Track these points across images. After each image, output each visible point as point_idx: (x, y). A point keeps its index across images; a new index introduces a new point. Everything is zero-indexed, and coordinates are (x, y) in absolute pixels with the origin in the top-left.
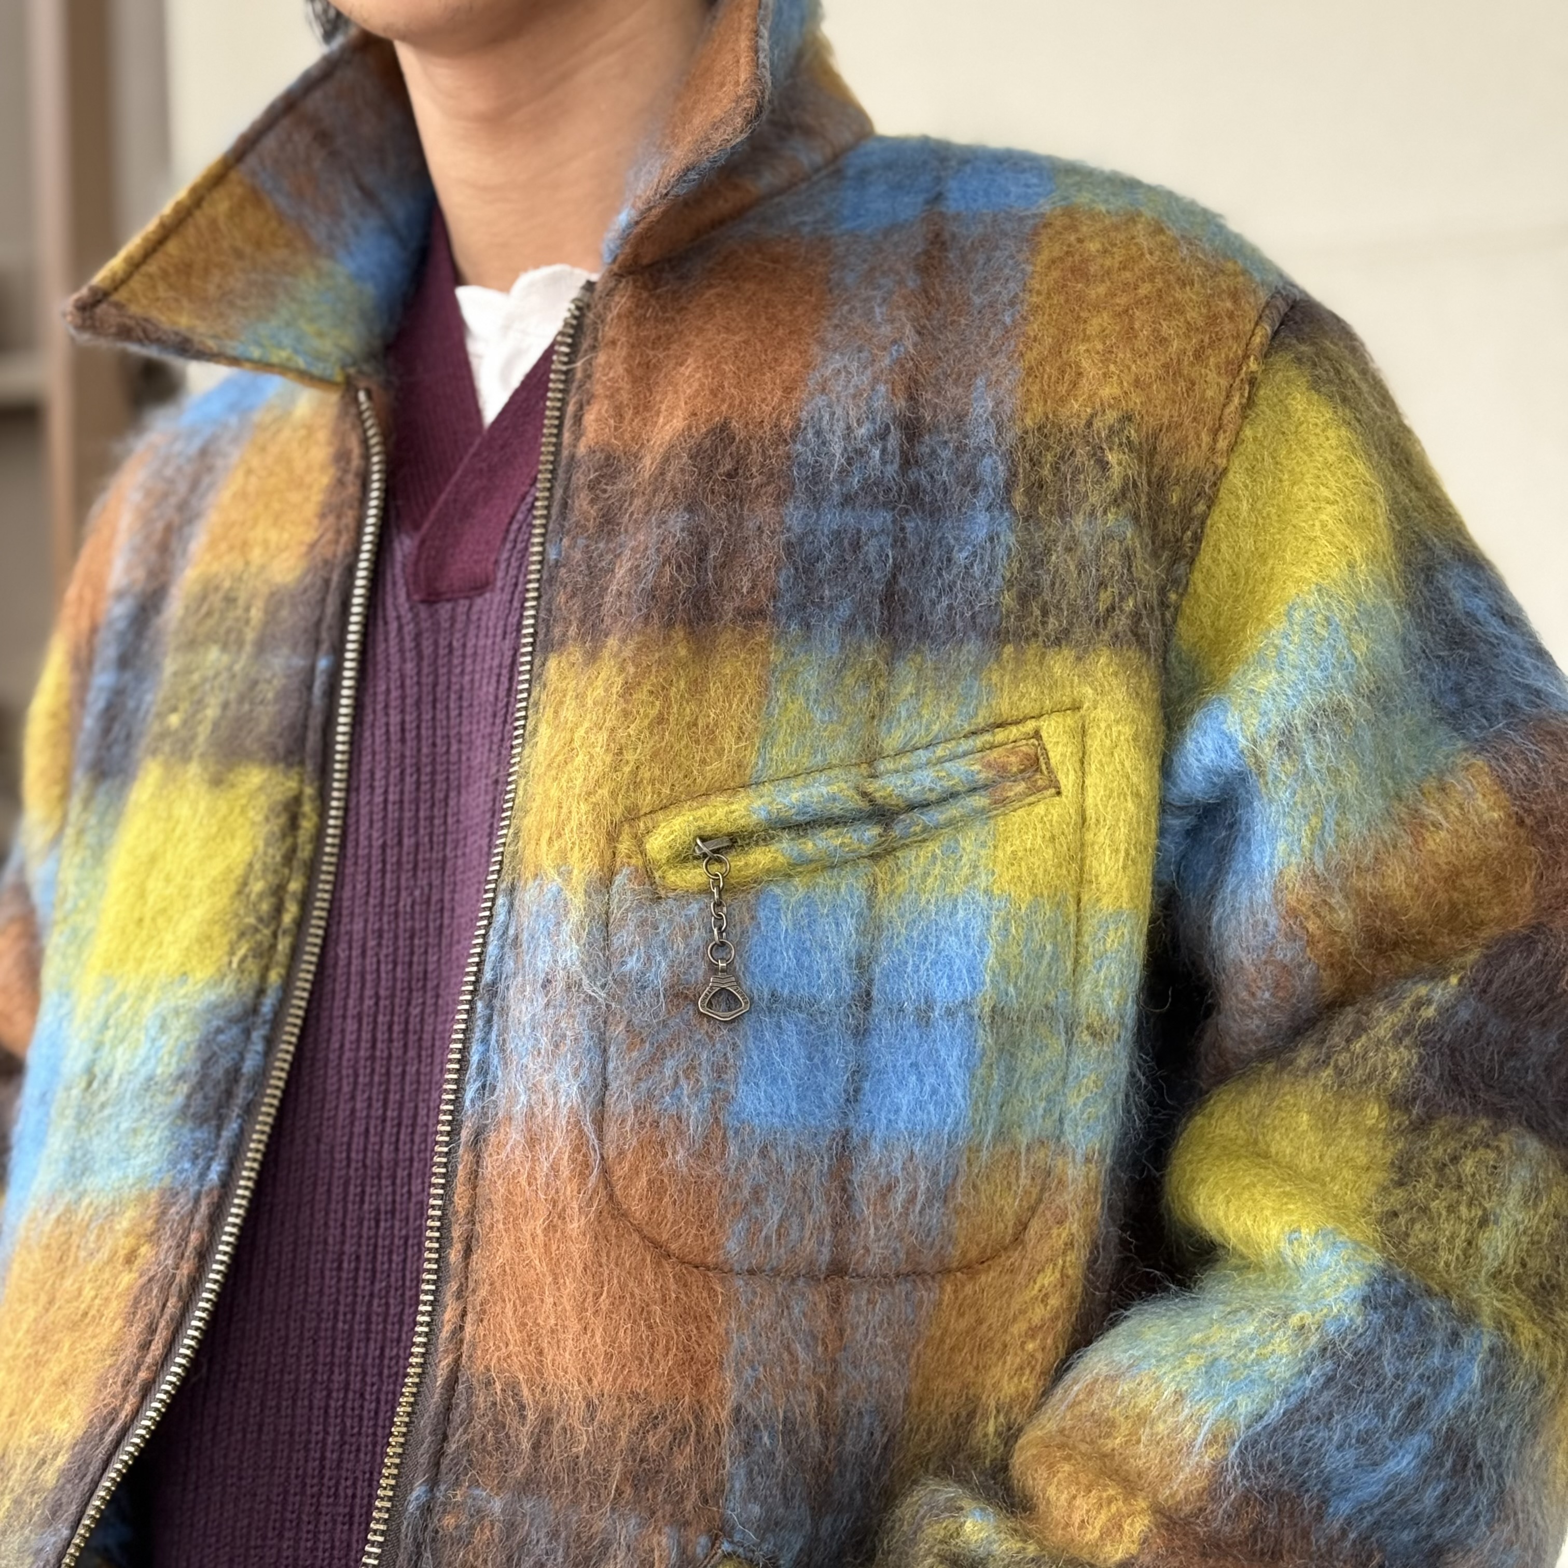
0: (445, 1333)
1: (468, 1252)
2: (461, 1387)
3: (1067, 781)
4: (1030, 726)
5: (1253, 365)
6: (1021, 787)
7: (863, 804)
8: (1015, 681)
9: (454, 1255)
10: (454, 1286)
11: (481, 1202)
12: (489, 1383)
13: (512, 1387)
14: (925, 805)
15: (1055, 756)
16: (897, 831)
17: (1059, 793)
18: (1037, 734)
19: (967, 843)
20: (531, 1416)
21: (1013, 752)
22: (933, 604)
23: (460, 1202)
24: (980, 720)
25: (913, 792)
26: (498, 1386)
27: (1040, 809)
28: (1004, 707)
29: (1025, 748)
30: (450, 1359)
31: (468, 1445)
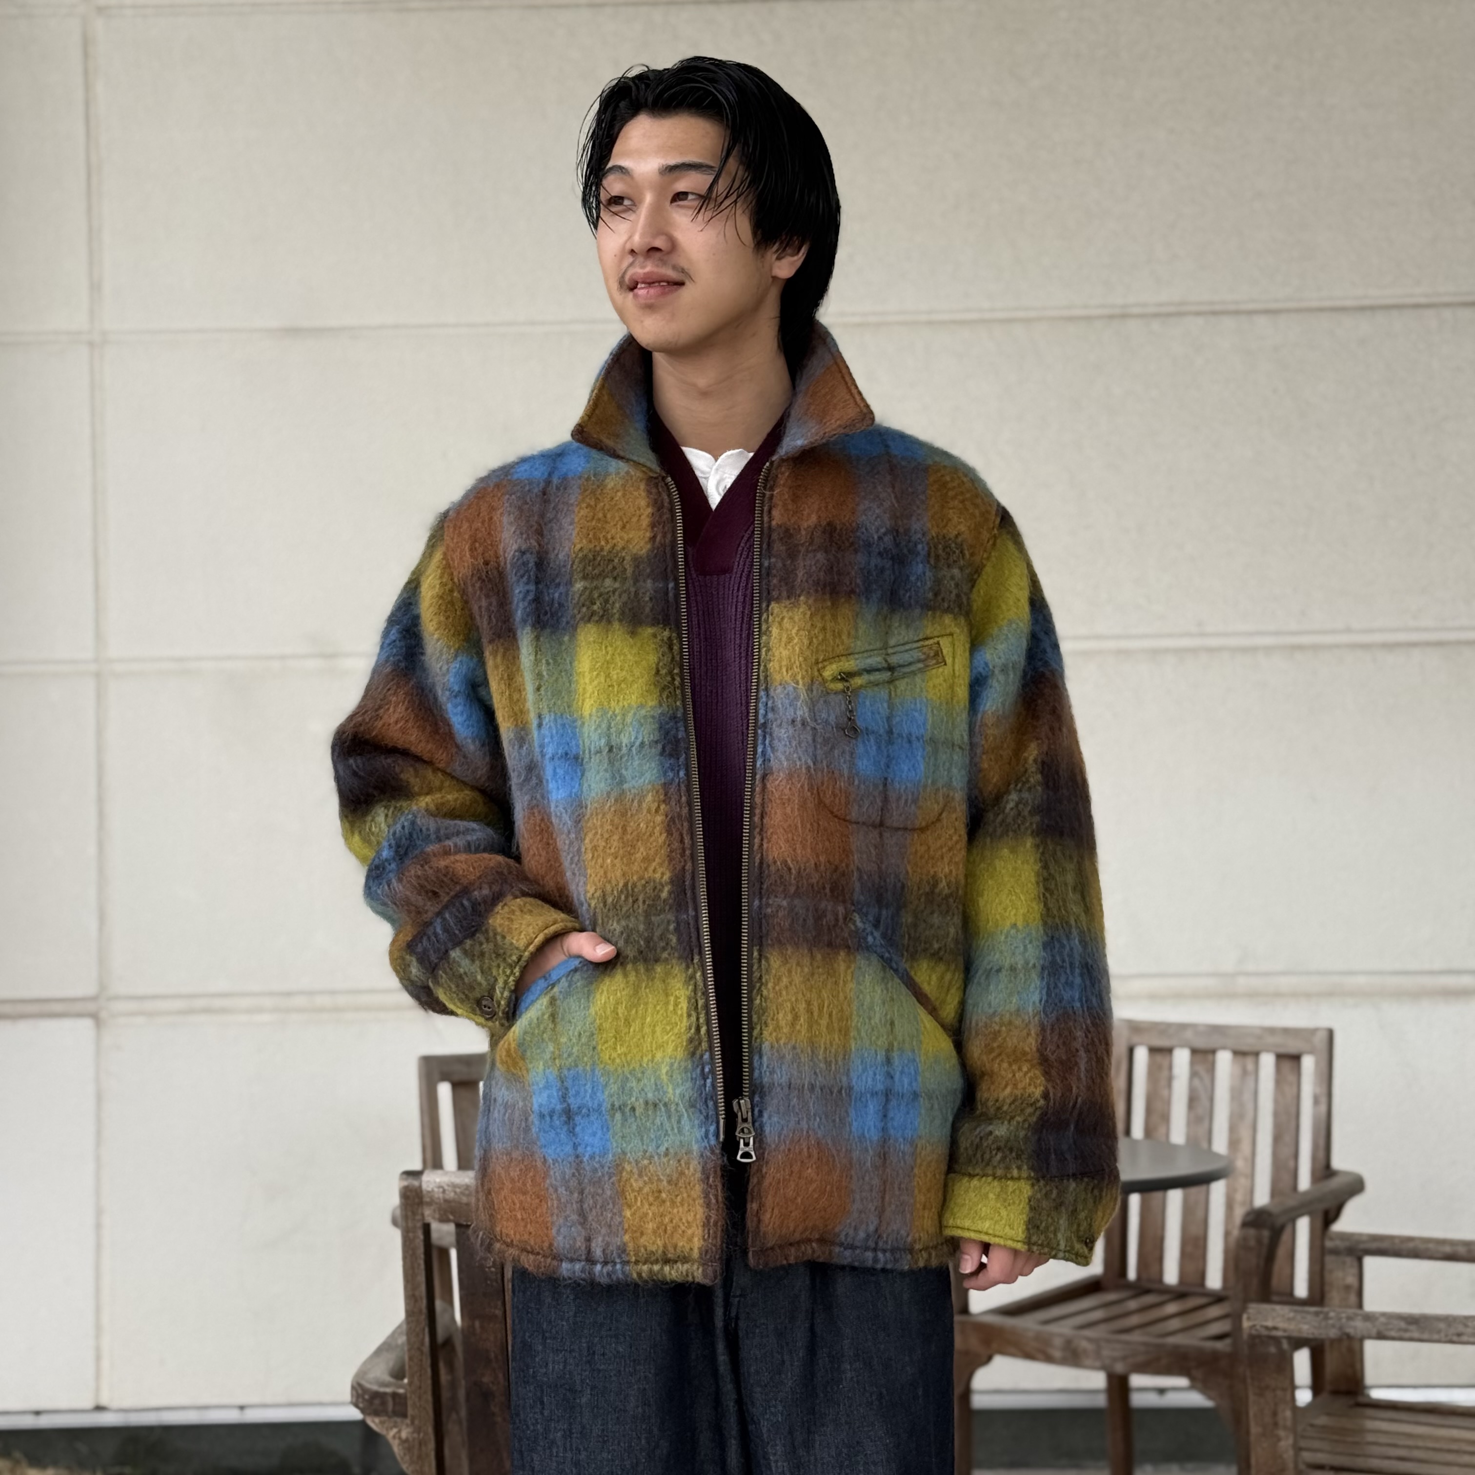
0: (756, 847)
1: (762, 817)
2: (765, 866)
3: (949, 661)
4: (936, 640)
5: (996, 531)
6: (934, 662)
7: (885, 665)
8: (933, 624)
9: (756, 819)
10: (758, 830)
11: (766, 800)
12: (775, 862)
13: (785, 862)
14: (903, 666)
15: (945, 652)
16: (896, 674)
17: (945, 664)
18: (938, 643)
19: (918, 679)
20: (793, 871)
21: (931, 648)
22: (904, 595)
23: (758, 800)
24: (921, 637)
25: (901, 662)
26: (779, 863)
27: (941, 670)
28: (928, 632)
29: (935, 648)
30: (759, 855)
31: (771, 884)
